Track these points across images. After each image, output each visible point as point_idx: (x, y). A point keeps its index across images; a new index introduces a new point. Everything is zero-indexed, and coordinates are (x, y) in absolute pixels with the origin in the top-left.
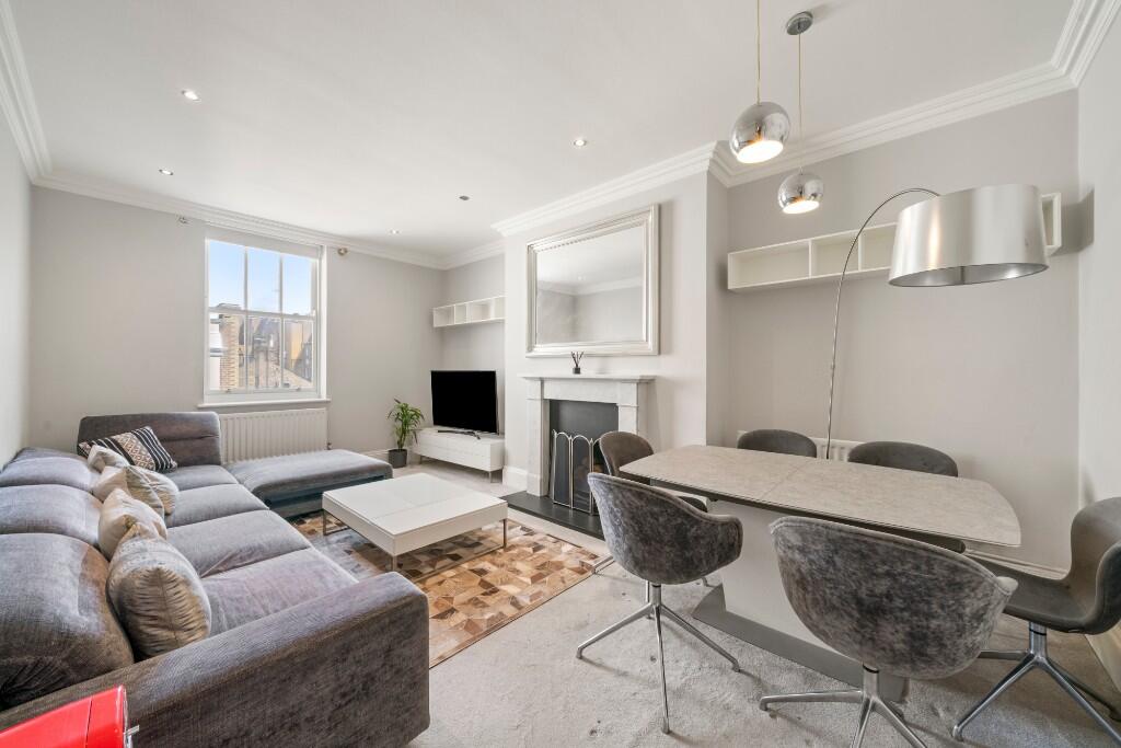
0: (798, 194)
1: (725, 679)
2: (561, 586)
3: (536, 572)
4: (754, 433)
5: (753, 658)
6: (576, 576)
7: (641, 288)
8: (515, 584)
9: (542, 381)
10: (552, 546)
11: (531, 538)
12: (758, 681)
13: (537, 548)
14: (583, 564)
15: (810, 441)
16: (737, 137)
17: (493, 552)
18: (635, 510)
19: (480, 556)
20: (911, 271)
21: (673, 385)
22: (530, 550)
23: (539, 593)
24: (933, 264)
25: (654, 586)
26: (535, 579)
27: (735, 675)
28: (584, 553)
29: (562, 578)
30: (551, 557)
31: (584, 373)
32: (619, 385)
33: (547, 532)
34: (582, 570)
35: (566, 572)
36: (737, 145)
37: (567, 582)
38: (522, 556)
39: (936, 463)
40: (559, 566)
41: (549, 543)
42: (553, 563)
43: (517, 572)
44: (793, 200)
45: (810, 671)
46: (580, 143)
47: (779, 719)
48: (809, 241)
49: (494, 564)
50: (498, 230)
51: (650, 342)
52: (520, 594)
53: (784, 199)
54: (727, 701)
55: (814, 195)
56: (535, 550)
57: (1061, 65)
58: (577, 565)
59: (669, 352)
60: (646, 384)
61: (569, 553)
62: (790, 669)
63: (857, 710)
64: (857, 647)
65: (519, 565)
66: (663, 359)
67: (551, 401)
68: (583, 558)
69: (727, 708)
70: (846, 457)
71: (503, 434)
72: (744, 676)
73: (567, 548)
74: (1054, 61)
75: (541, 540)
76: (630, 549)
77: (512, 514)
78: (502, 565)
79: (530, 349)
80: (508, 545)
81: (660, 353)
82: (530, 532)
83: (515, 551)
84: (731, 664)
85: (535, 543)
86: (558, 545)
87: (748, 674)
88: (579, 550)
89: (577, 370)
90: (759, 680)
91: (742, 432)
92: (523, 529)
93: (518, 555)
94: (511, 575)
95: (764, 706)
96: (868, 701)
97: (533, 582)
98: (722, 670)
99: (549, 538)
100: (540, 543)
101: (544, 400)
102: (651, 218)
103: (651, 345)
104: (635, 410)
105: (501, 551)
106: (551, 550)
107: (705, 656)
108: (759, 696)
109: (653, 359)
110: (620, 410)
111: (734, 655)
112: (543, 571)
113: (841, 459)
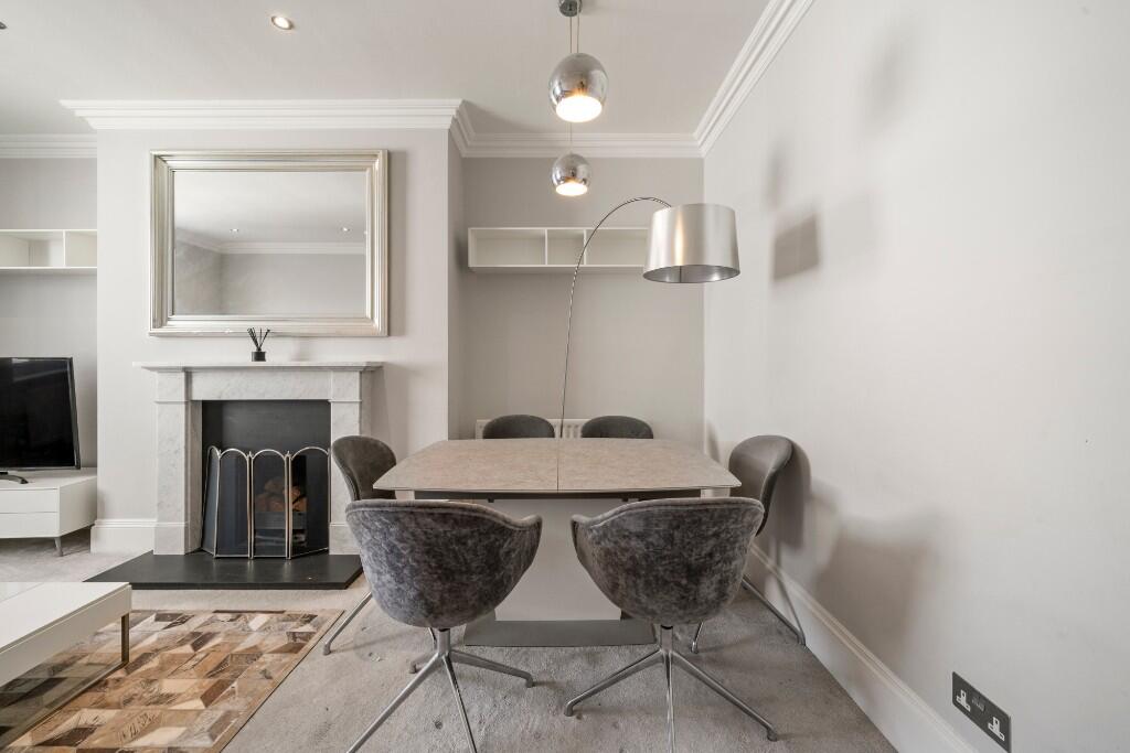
0: (571, 175)
1: (524, 702)
2: (266, 685)
3: (208, 683)
4: (498, 420)
5: (538, 661)
6: (287, 659)
7: (364, 257)
8: (169, 724)
9: (188, 373)
10: (231, 626)
11: (184, 629)
12: (551, 685)
13: (199, 640)
14: (294, 635)
15: (547, 422)
16: (560, 84)
17: (100, 684)
18: (434, 540)
19: (65, 705)
20: (663, 265)
21: (405, 374)
22: (187, 649)
23: (227, 716)
24: (679, 262)
25: (441, 631)
26: (209, 698)
27: (531, 691)
28: (291, 618)
29: (264, 671)
30: (233, 645)
31: (270, 360)
32: (332, 375)
33: (214, 609)
34: (296, 645)
35: (267, 658)
36: (558, 92)
37: (276, 676)
38: (172, 667)
39: (635, 429)
40: (254, 654)
41: (223, 624)
42: (241, 654)
43: (168, 698)
44: (565, 179)
45: (588, 649)
46: (282, 22)
47: (584, 716)
48: (545, 230)
49: (106, 706)
50: (78, 113)
51: (376, 320)
52: (187, 736)
53: (559, 177)
54: (535, 727)
55: (585, 180)
56: (196, 647)
57: (699, 138)
58: (284, 641)
59: (402, 332)
60: (372, 375)
61: (265, 628)
62: (573, 656)
63: (659, 670)
64: (681, 612)
65: (168, 686)
66: (394, 341)
67: (206, 405)
68: (292, 627)
69: (538, 736)
70: (579, 434)
71: (93, 465)
72: (540, 688)
73: (259, 621)
74: (695, 134)
75: (206, 624)
76: (421, 595)
77: (142, 600)
78: (128, 701)
79: (160, 320)
80: (132, 658)
81: (389, 334)
82: (179, 619)
83: (154, 663)
84: (524, 681)
85: (194, 634)
86: (241, 621)
87: (541, 684)
88: (281, 616)
89: (260, 356)
90: (554, 682)
91: (484, 422)
92: (160, 617)
93: (161, 669)
94: (154, 711)
95: (571, 712)
96: (667, 657)
97: (206, 705)
98: (518, 693)
99: (220, 616)
100: (205, 630)
101: (190, 403)
102: (378, 165)
103: (378, 323)
104: (358, 405)
105: (120, 674)
106: (228, 635)
107: (494, 685)
108: (561, 704)
109: (383, 341)
110: (334, 410)
111: (524, 669)
112: (226, 676)
113: (575, 436)
